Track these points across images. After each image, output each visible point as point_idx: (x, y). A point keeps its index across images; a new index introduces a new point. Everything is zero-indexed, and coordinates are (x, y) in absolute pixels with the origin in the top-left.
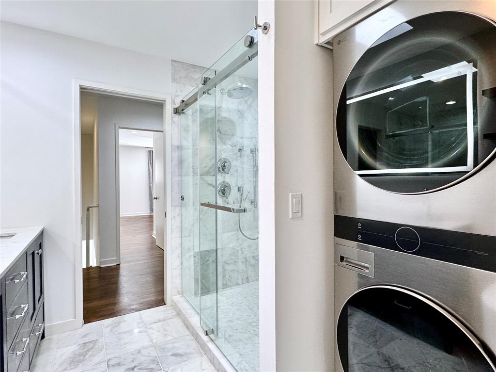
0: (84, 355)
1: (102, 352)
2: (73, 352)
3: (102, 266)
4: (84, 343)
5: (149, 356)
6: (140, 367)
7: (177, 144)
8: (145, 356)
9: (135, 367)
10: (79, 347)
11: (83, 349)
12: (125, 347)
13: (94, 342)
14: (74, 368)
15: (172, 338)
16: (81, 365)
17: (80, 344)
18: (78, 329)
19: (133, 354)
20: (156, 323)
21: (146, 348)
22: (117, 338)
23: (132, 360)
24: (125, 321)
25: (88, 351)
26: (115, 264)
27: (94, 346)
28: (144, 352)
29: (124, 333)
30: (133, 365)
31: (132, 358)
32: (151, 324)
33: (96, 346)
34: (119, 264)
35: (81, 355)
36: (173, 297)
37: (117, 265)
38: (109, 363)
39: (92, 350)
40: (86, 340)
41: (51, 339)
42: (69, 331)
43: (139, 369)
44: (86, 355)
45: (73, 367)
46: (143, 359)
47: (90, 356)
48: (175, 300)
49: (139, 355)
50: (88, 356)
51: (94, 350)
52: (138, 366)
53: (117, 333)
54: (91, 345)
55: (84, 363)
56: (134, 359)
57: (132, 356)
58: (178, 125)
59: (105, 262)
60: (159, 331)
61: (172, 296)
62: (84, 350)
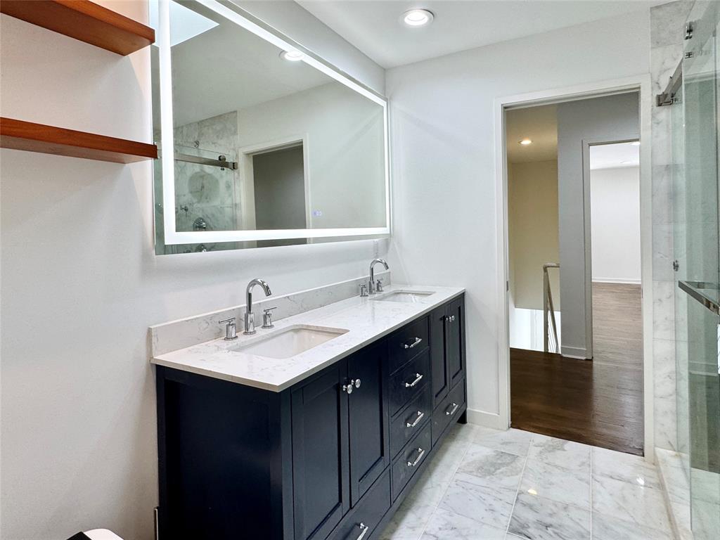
0: (497, 467)
1: (518, 477)
2: (487, 456)
3: (564, 355)
4: (502, 453)
5: (578, 524)
6: (556, 531)
7: (665, 163)
8: (571, 519)
9: (551, 526)
10: (495, 454)
11: (498, 459)
12: (548, 488)
13: (514, 457)
14: (480, 477)
15: (631, 520)
16: (488, 477)
17: (497, 451)
18: (501, 430)
19: (556, 506)
20: (611, 477)
21: (579, 508)
22: (544, 468)
23: (550, 512)
24: (564, 450)
25: (502, 465)
26: (584, 358)
27: (511, 463)
28: (574, 514)
29: (557, 467)
30: (548, 520)
31: (551, 510)
32: (602, 475)
33: (513, 465)
34: (591, 360)
35: (493, 465)
36: (656, 448)
37: (587, 360)
38: (519, 496)
39: (507, 466)
40: (506, 449)
41: (472, 428)
42: (493, 428)
43: (556, 533)
44: (499, 469)
45: (479, 475)
46: (567, 522)
47: (502, 473)
48: (658, 455)
49: (565, 514)
50: (500, 470)
51: (510, 467)
52: (556, 528)
53: (546, 461)
54: (508, 459)
55: (492, 478)
56: (555, 513)
57: (553, 508)
58: (668, 126)
59: (570, 351)
60: (611, 495)
61: (655, 446)
62: (499, 462)
